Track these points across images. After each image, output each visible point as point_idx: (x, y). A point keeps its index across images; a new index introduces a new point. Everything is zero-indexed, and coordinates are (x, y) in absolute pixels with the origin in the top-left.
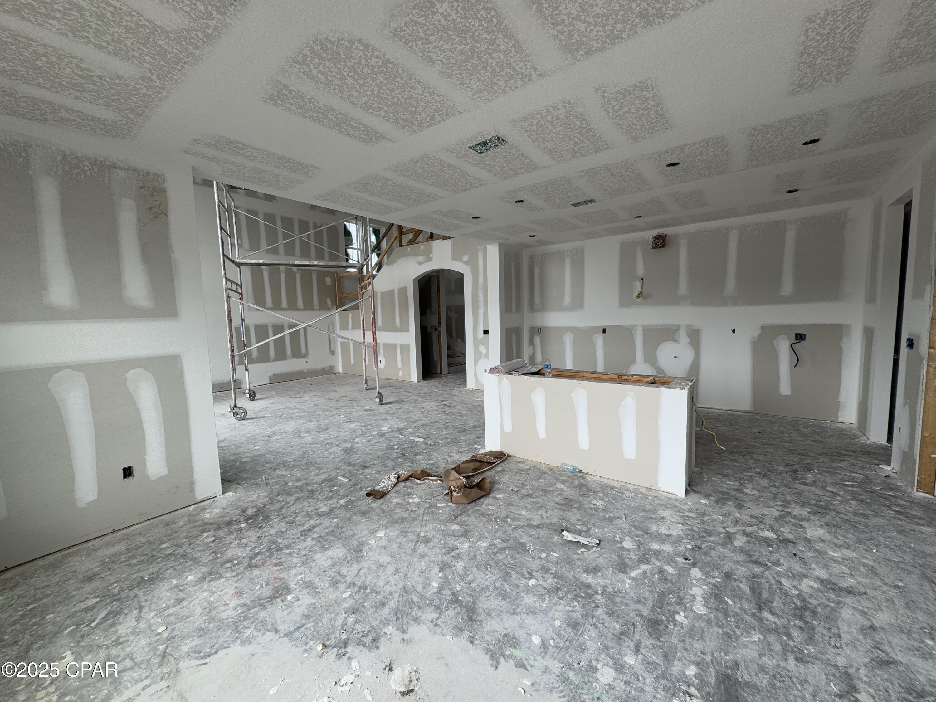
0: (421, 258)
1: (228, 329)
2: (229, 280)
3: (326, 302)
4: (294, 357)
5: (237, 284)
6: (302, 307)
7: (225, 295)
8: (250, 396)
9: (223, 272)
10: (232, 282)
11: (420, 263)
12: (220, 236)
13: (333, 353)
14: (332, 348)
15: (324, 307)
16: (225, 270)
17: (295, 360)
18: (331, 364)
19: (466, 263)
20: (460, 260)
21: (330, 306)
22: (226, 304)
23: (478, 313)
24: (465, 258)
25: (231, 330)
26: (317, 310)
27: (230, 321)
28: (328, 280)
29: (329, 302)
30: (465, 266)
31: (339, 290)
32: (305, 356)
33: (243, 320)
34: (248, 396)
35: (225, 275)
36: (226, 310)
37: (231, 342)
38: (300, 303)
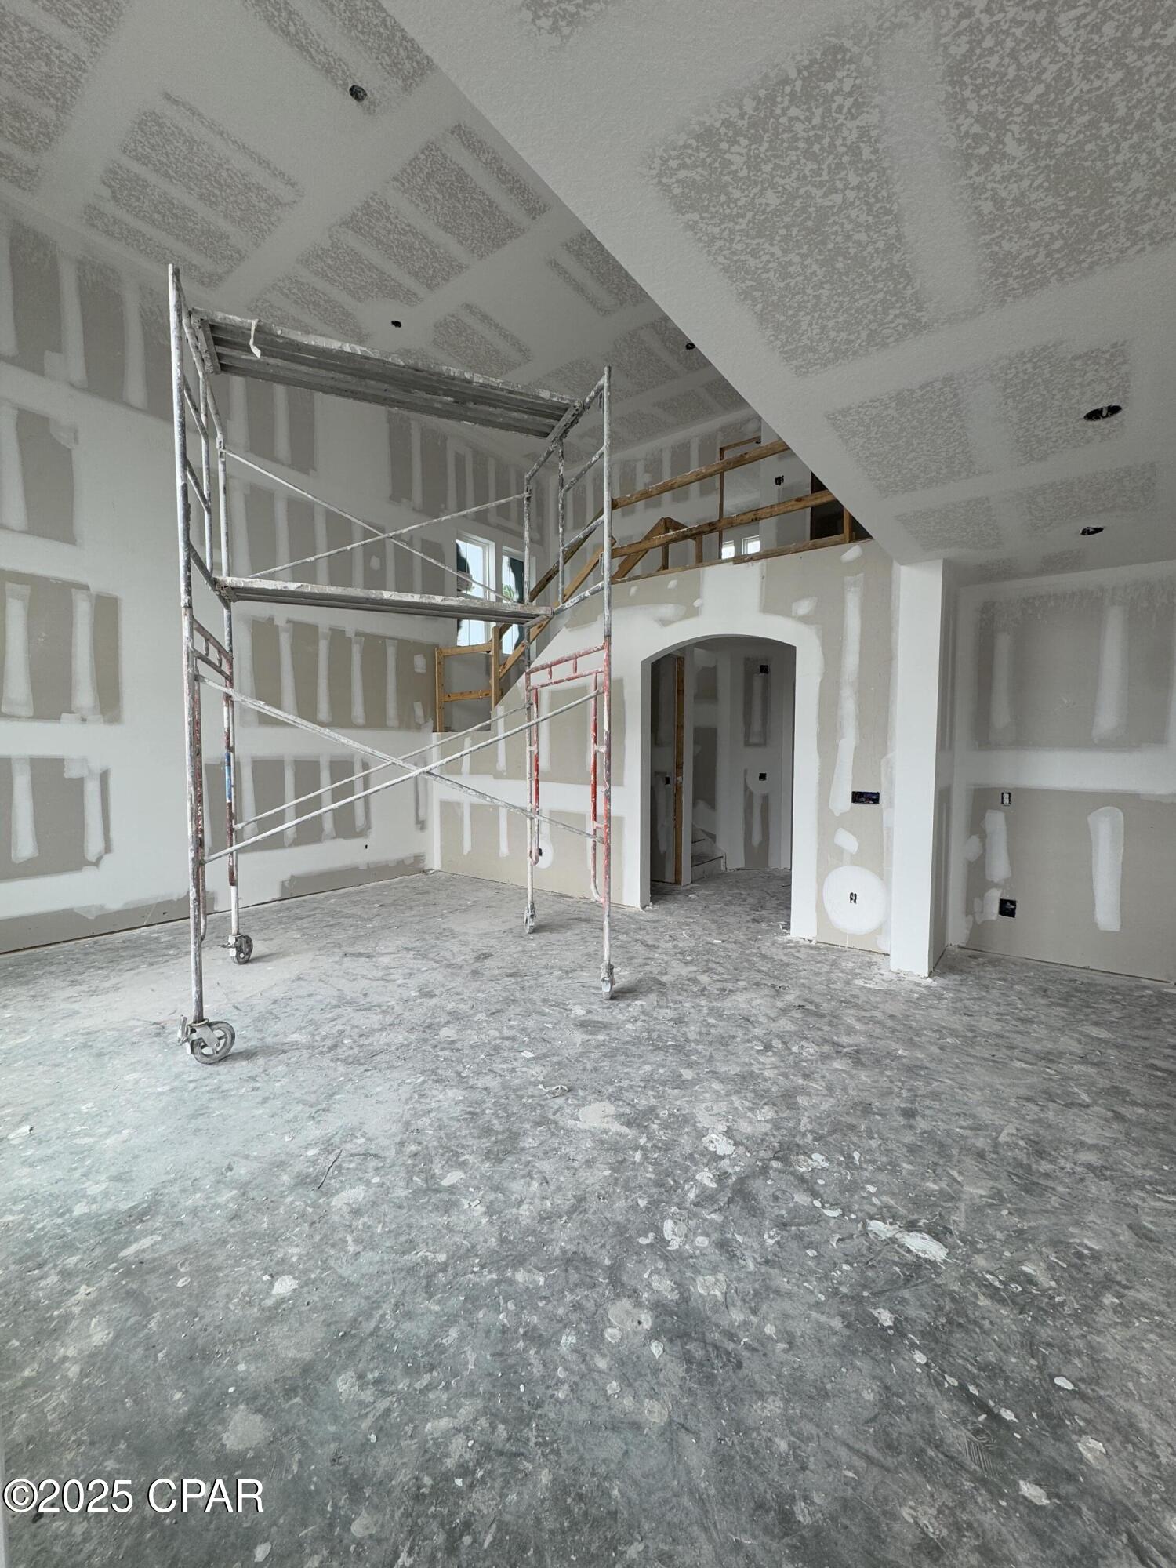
0: (668, 610)
1: (189, 778)
2: (201, 630)
3: (413, 709)
4: (338, 836)
5: (221, 650)
6: (361, 721)
7: (186, 671)
8: (239, 950)
9: (184, 599)
10: (208, 638)
11: (665, 622)
12: (179, 483)
13: (422, 824)
14: (421, 813)
15: (407, 723)
16: (189, 593)
17: (341, 842)
18: (417, 851)
19: (805, 620)
20: (787, 613)
21: (421, 721)
22: (187, 698)
23: (836, 747)
24: (804, 607)
25: (197, 782)
26: (392, 728)
27: (197, 753)
28: (420, 663)
29: (419, 711)
30: (802, 627)
31: (442, 685)
32: (363, 833)
33: (230, 749)
34: (233, 952)
35: (189, 606)
36: (187, 719)
37: (196, 818)
38: (358, 711)
